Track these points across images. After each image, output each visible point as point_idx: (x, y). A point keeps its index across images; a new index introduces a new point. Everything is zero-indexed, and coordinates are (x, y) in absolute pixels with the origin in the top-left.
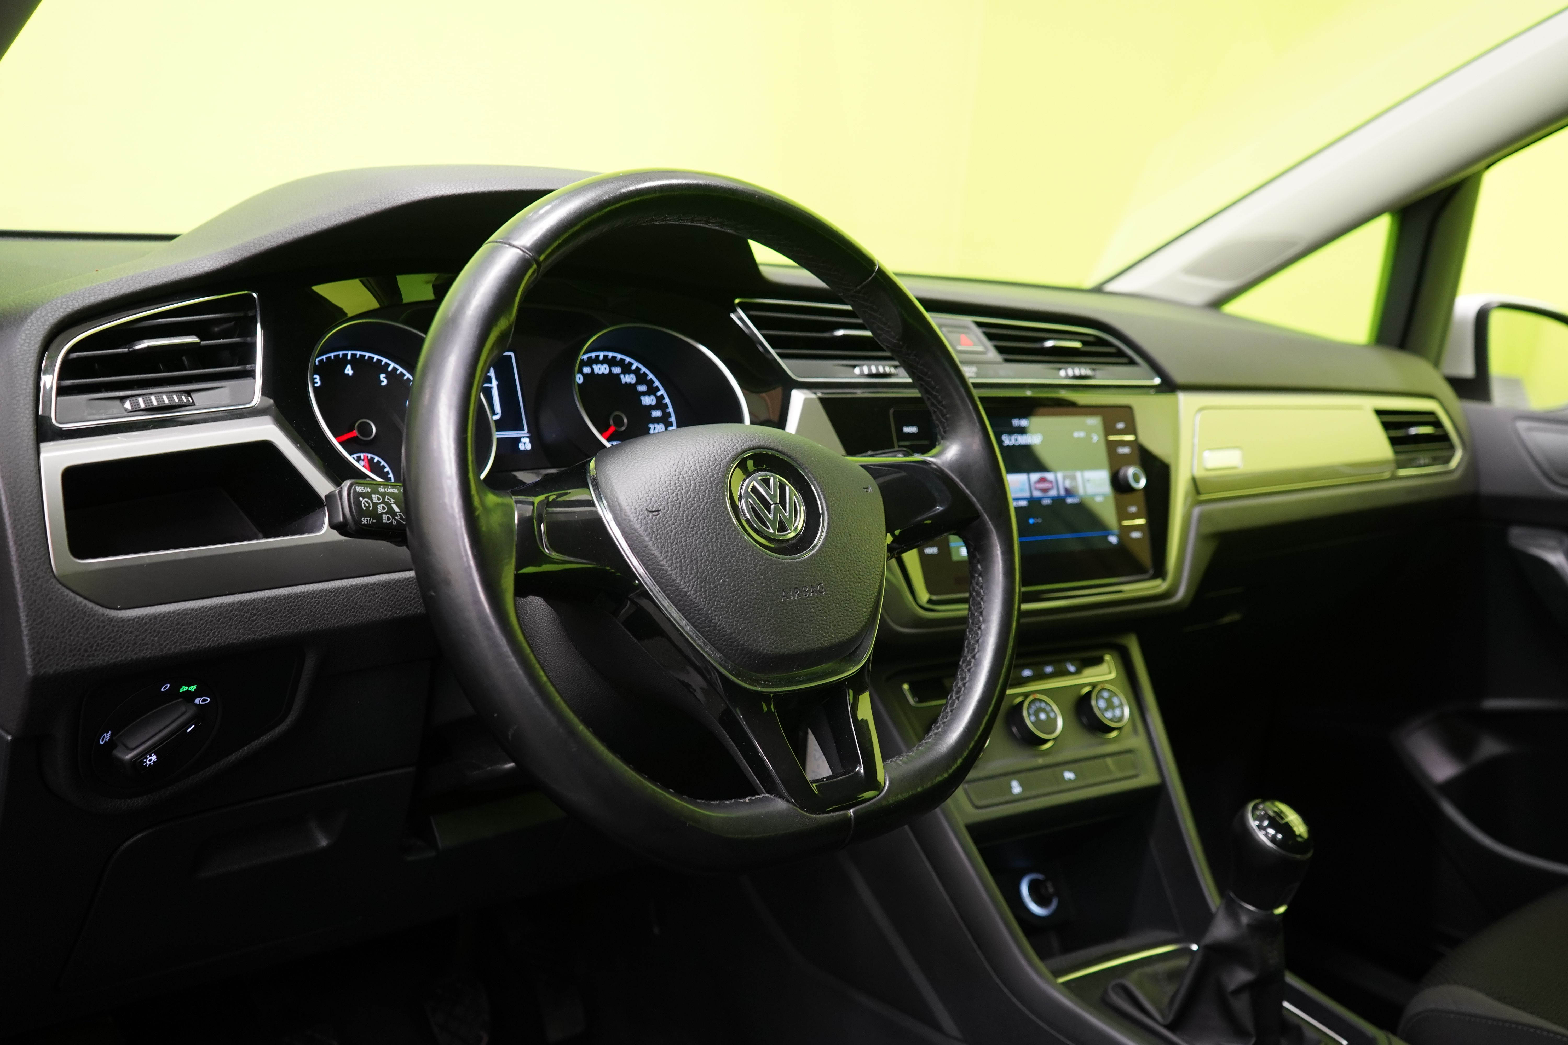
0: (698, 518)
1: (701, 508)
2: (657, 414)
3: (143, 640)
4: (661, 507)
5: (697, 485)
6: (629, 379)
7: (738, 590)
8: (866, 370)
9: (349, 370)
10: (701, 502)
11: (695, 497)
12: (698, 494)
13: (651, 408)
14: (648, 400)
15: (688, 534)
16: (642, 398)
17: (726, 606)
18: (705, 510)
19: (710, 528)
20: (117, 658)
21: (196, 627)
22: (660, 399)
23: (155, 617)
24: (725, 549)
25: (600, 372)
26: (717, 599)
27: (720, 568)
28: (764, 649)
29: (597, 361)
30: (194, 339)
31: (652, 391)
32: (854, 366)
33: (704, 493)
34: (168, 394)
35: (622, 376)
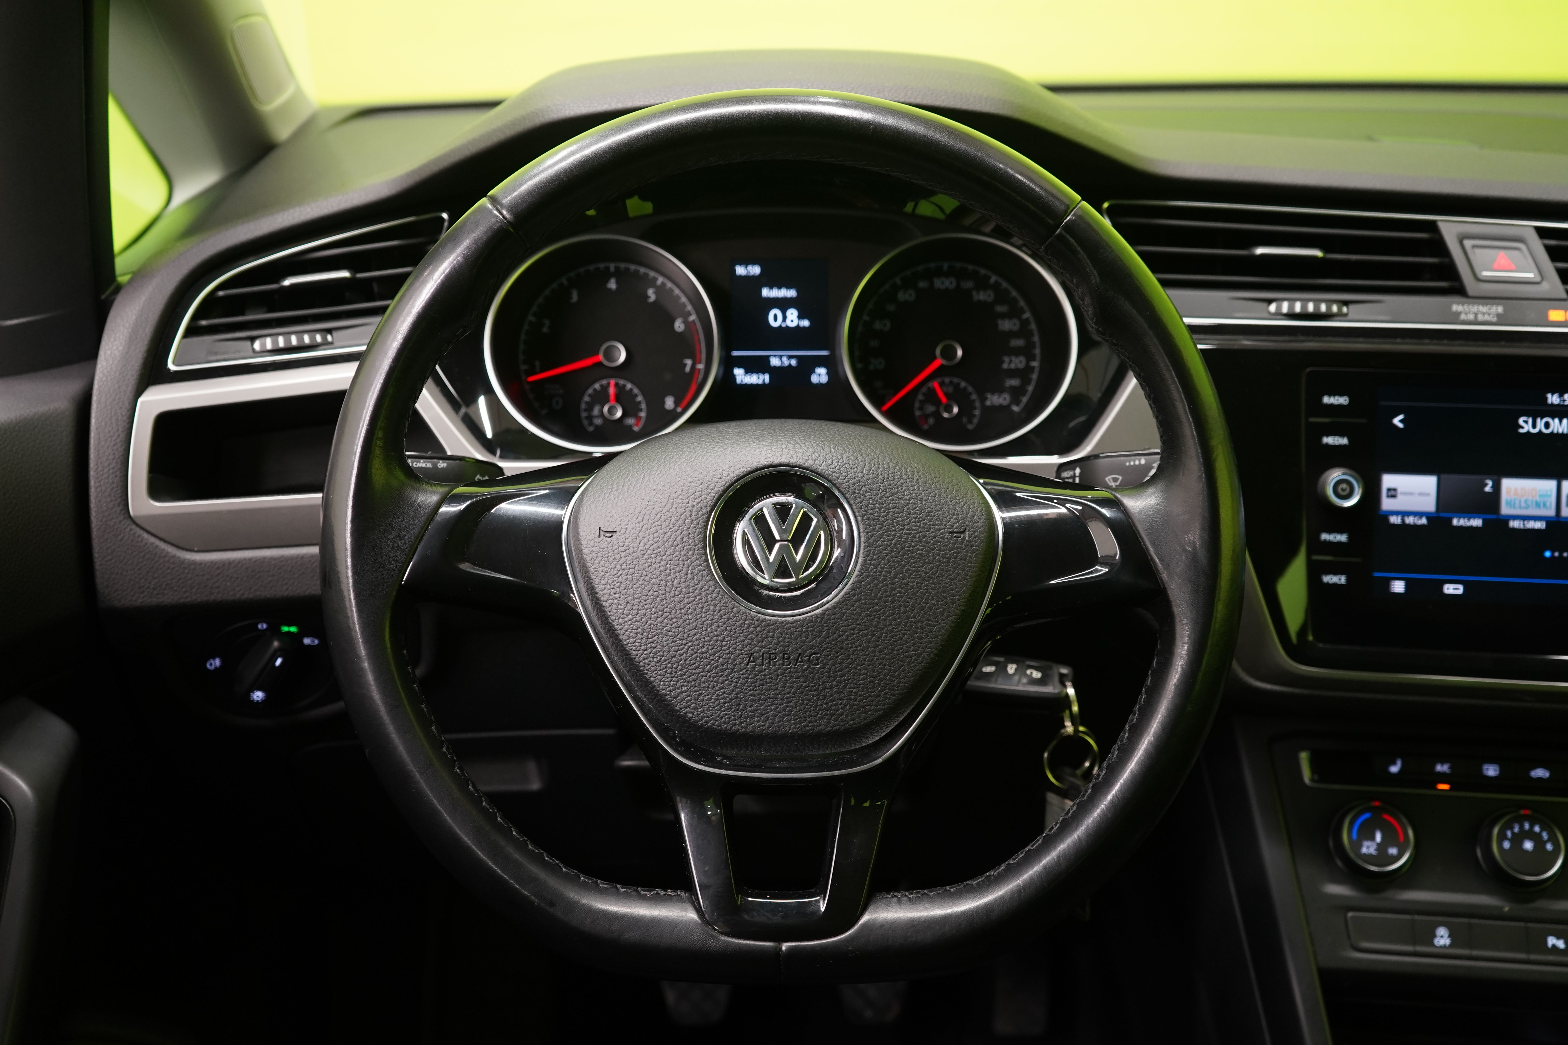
0: (658, 547)
1: (666, 536)
2: (1018, 343)
3: (214, 583)
4: (617, 529)
5: (674, 506)
6: (982, 296)
7: (686, 644)
8: (1285, 307)
9: (612, 285)
10: (670, 529)
11: (665, 521)
12: (671, 517)
13: (1011, 334)
14: (1006, 325)
15: (638, 566)
16: (1000, 322)
17: (665, 661)
18: (671, 539)
19: (669, 562)
20: (186, 597)
21: (273, 575)
22: (1025, 323)
23: (230, 563)
24: (681, 592)
25: (943, 287)
26: (654, 650)
27: (667, 614)
28: (708, 722)
29: (939, 273)
30: (345, 274)
31: (1014, 313)
32: (1270, 301)
33: (678, 518)
34: (298, 334)
35: (974, 293)
